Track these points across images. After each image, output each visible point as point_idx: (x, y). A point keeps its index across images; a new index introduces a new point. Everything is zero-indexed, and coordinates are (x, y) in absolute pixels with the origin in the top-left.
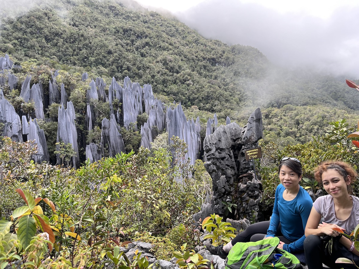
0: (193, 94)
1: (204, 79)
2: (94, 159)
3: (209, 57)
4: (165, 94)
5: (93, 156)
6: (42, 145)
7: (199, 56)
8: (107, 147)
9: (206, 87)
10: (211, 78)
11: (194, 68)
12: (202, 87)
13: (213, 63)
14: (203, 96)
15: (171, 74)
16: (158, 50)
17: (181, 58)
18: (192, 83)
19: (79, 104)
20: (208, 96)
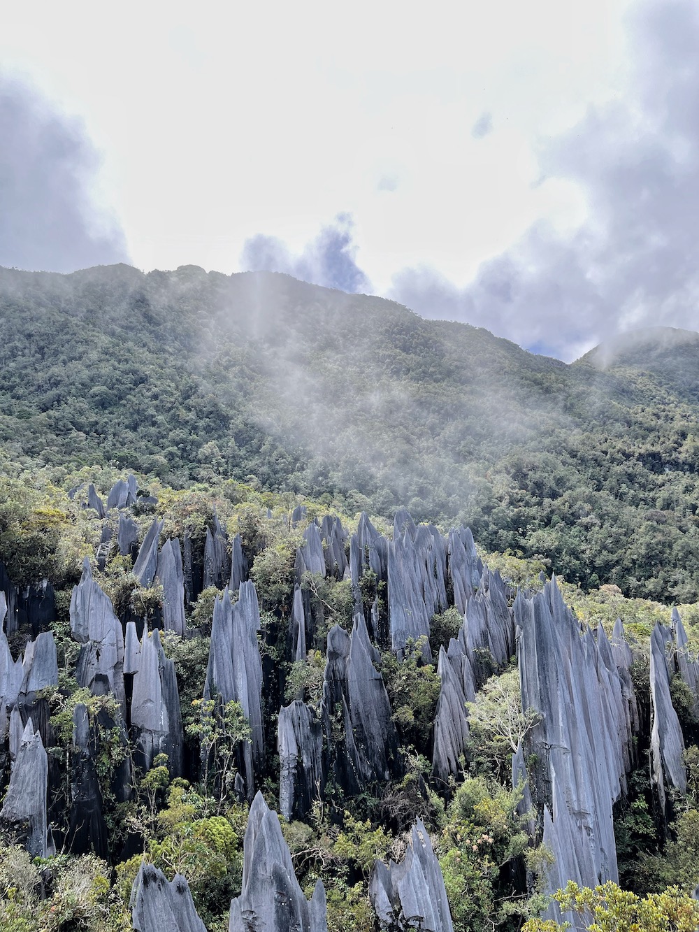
0: (605, 553)
1: (633, 508)
2: (299, 751)
3: (642, 451)
4: (520, 553)
5: (297, 741)
6: (166, 703)
7: (610, 450)
8: (339, 713)
9: (642, 530)
10: (654, 506)
11: (599, 481)
12: (630, 532)
13: (653, 466)
14: (635, 557)
15: (535, 500)
16: (498, 443)
17: (561, 458)
18: (598, 522)
19: (273, 587)
20: (649, 557)
